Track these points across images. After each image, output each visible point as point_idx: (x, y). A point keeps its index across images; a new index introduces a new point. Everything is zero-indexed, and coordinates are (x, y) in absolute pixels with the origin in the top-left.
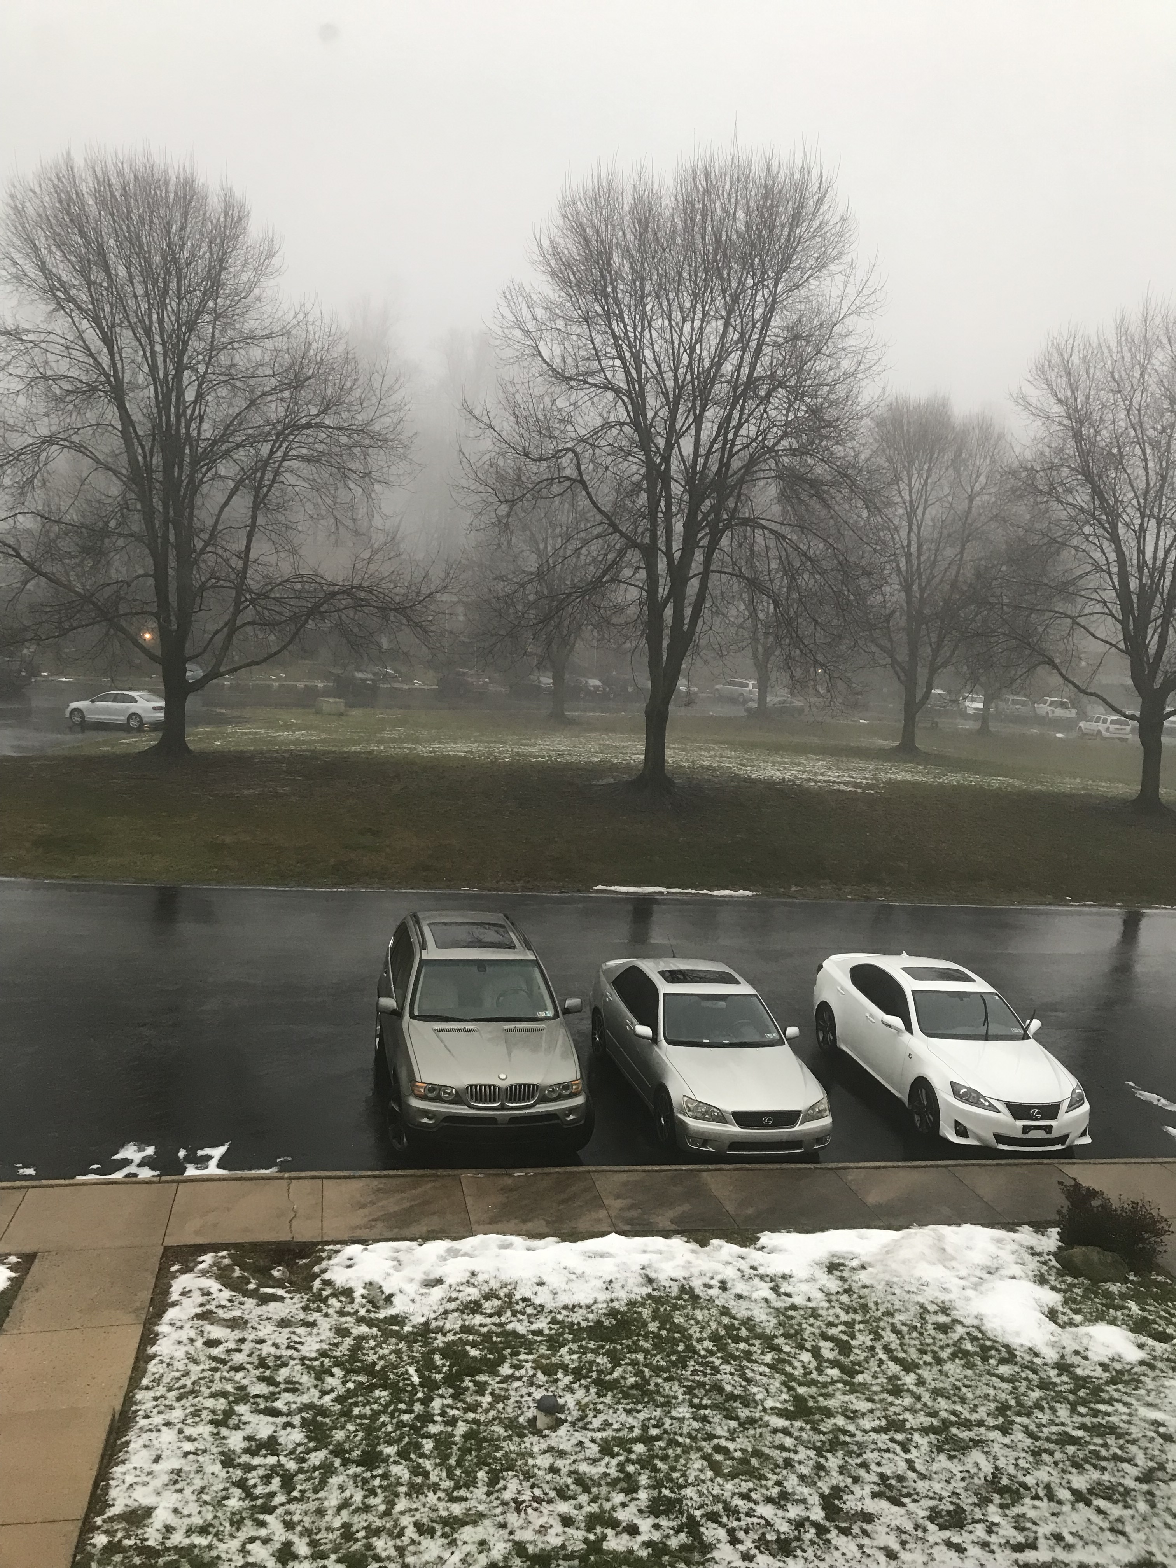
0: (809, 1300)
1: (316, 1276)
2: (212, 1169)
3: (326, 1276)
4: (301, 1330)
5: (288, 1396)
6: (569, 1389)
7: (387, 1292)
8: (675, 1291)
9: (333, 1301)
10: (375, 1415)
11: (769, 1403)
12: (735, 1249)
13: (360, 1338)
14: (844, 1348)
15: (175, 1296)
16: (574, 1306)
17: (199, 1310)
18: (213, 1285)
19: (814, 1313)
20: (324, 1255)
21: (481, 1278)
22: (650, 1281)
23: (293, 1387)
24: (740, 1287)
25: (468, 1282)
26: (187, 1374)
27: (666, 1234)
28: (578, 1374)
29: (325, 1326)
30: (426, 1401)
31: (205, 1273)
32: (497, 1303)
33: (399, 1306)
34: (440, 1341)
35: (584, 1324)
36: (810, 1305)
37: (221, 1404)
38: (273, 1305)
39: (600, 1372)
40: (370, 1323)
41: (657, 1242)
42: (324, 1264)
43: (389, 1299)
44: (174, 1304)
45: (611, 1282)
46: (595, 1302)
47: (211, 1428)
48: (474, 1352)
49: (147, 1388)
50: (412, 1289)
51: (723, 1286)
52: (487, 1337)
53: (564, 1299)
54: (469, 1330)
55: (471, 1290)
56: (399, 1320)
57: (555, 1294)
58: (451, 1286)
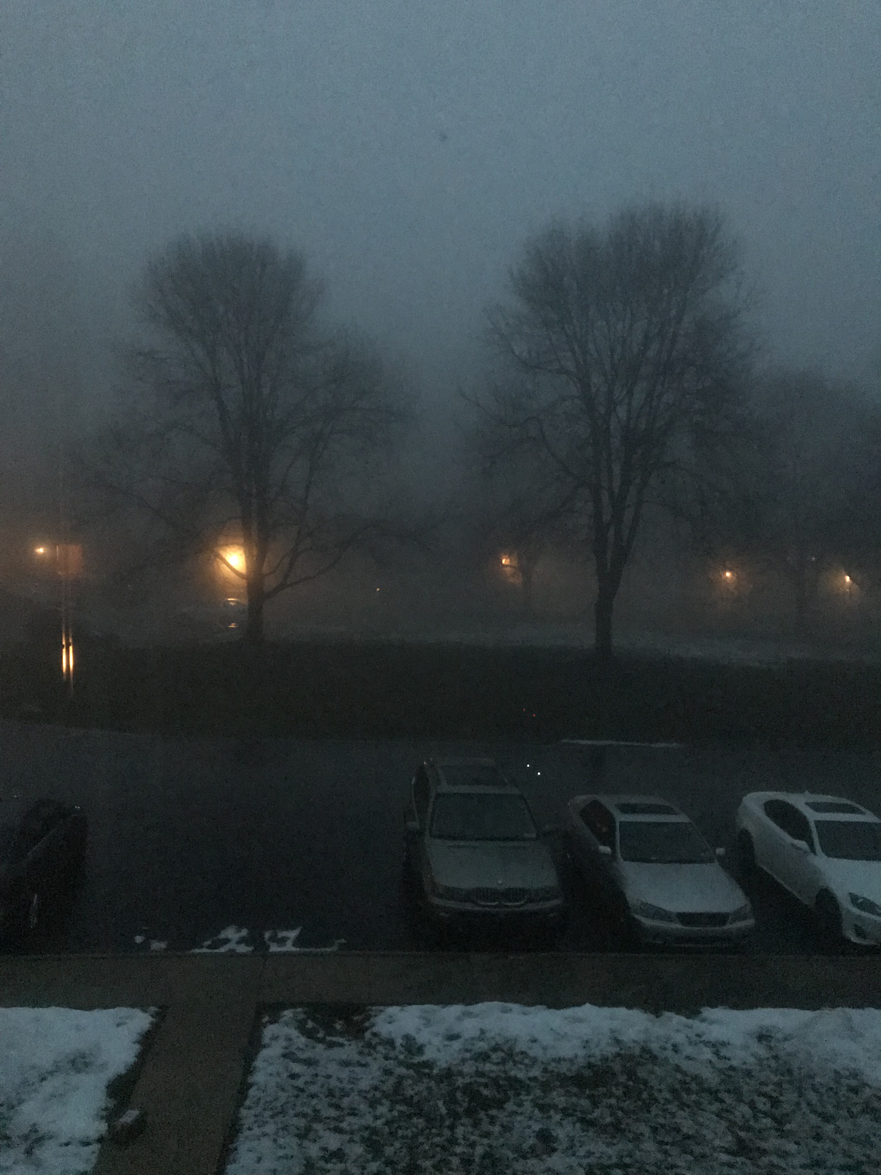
0: (744, 1063)
1: (367, 1029)
2: (289, 947)
3: (375, 1029)
4: (358, 1069)
5: (349, 1119)
6: (559, 1124)
7: (419, 1042)
8: (637, 1051)
9: (380, 1048)
10: (415, 1136)
11: (717, 1143)
12: (683, 1019)
13: (401, 1079)
14: (775, 1102)
15: (266, 1040)
16: (560, 1059)
17: (284, 1051)
18: (294, 1033)
19: (749, 1074)
20: (372, 1013)
21: (488, 1035)
22: (618, 1042)
23: (353, 1112)
24: (689, 1050)
25: (479, 1037)
26: (276, 1099)
27: (629, 1007)
28: (566, 1112)
29: (375, 1066)
30: (452, 1128)
31: (287, 1024)
32: (501, 1054)
33: (429, 1055)
34: (460, 1082)
35: (569, 1074)
36: (744, 1067)
37: (302, 1123)
38: (336, 1050)
39: (583, 1111)
40: (409, 1066)
41: (622, 1011)
42: (372, 1020)
43: (420, 1050)
44: (266, 1046)
45: (587, 1042)
46: (576, 1056)
47: (296, 1140)
48: (485, 1092)
49: (249, 1108)
50: (437, 1041)
51: (676, 1048)
52: (495, 1082)
53: (552, 1053)
54: (482, 1074)
55: (481, 1044)
56: (429, 1065)
57: (545, 1049)
58: (466, 1040)
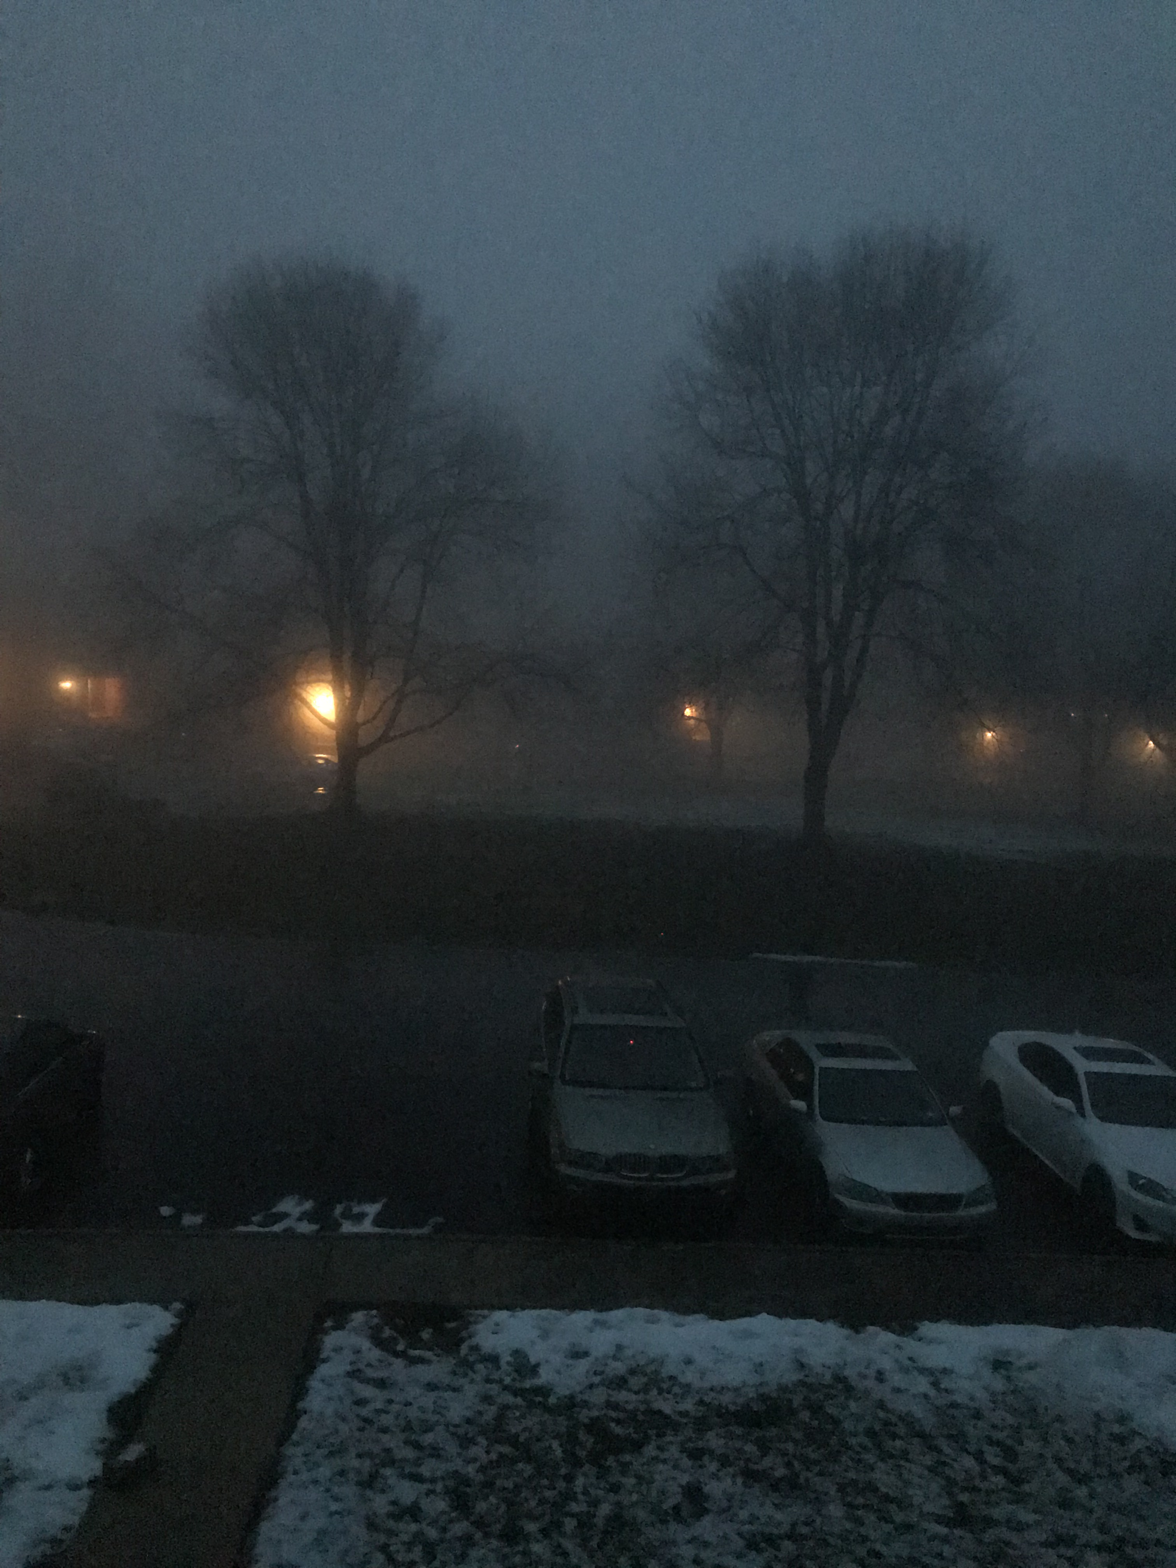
0: (972, 1399)
1: (462, 1340)
2: (367, 1227)
3: (474, 1341)
4: (448, 1395)
5: (431, 1462)
6: (715, 1476)
7: (533, 1360)
8: (828, 1378)
9: (480, 1367)
10: (518, 1488)
11: (928, 1508)
12: (892, 1338)
13: (506, 1407)
14: (1010, 1454)
15: (326, 1353)
16: (723, 1388)
17: (349, 1368)
18: (365, 1343)
19: (977, 1415)
20: (472, 1319)
21: (626, 1353)
22: (802, 1366)
23: (436, 1452)
24: (897, 1379)
25: (614, 1356)
26: (335, 1432)
27: (821, 1318)
28: (724, 1461)
29: (471, 1391)
30: (569, 1478)
31: (356, 1332)
32: (642, 1379)
33: (545, 1376)
34: (584, 1416)
35: (732, 1408)
36: (972, 1404)
37: (367, 1465)
38: (420, 1368)
39: (748, 1460)
40: (516, 1393)
41: (811, 1325)
42: (472, 1328)
43: (534, 1370)
44: (324, 1361)
45: (761, 1365)
46: (744, 1384)
47: (356, 1490)
48: (618, 1430)
49: (297, 1444)
50: (557, 1359)
51: (880, 1377)
52: (633, 1416)
53: (713, 1380)
54: (615, 1407)
55: (618, 1364)
56: (544, 1391)
57: (703, 1374)
58: (597, 1359)
